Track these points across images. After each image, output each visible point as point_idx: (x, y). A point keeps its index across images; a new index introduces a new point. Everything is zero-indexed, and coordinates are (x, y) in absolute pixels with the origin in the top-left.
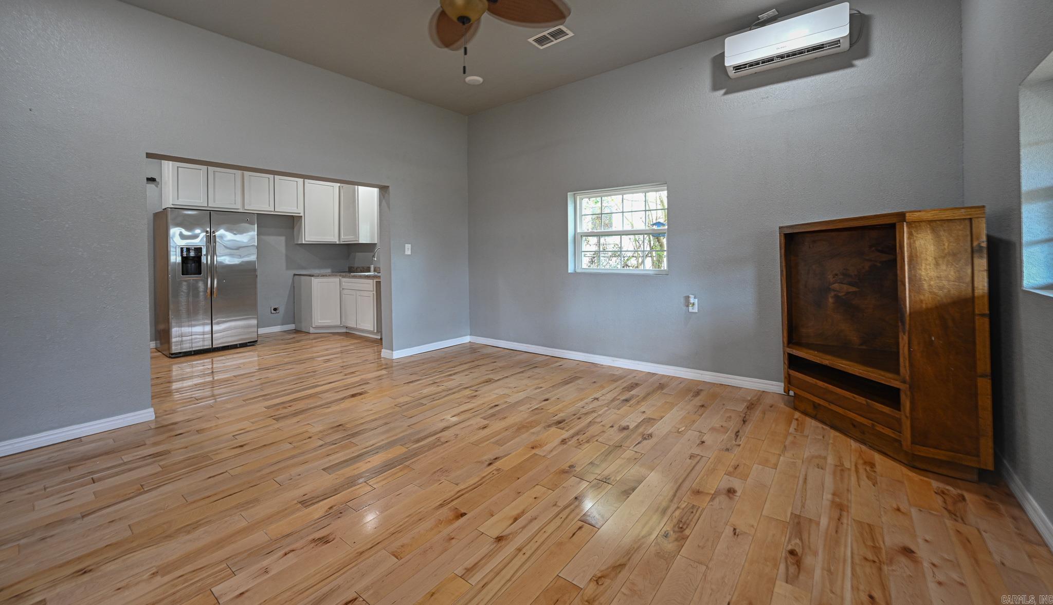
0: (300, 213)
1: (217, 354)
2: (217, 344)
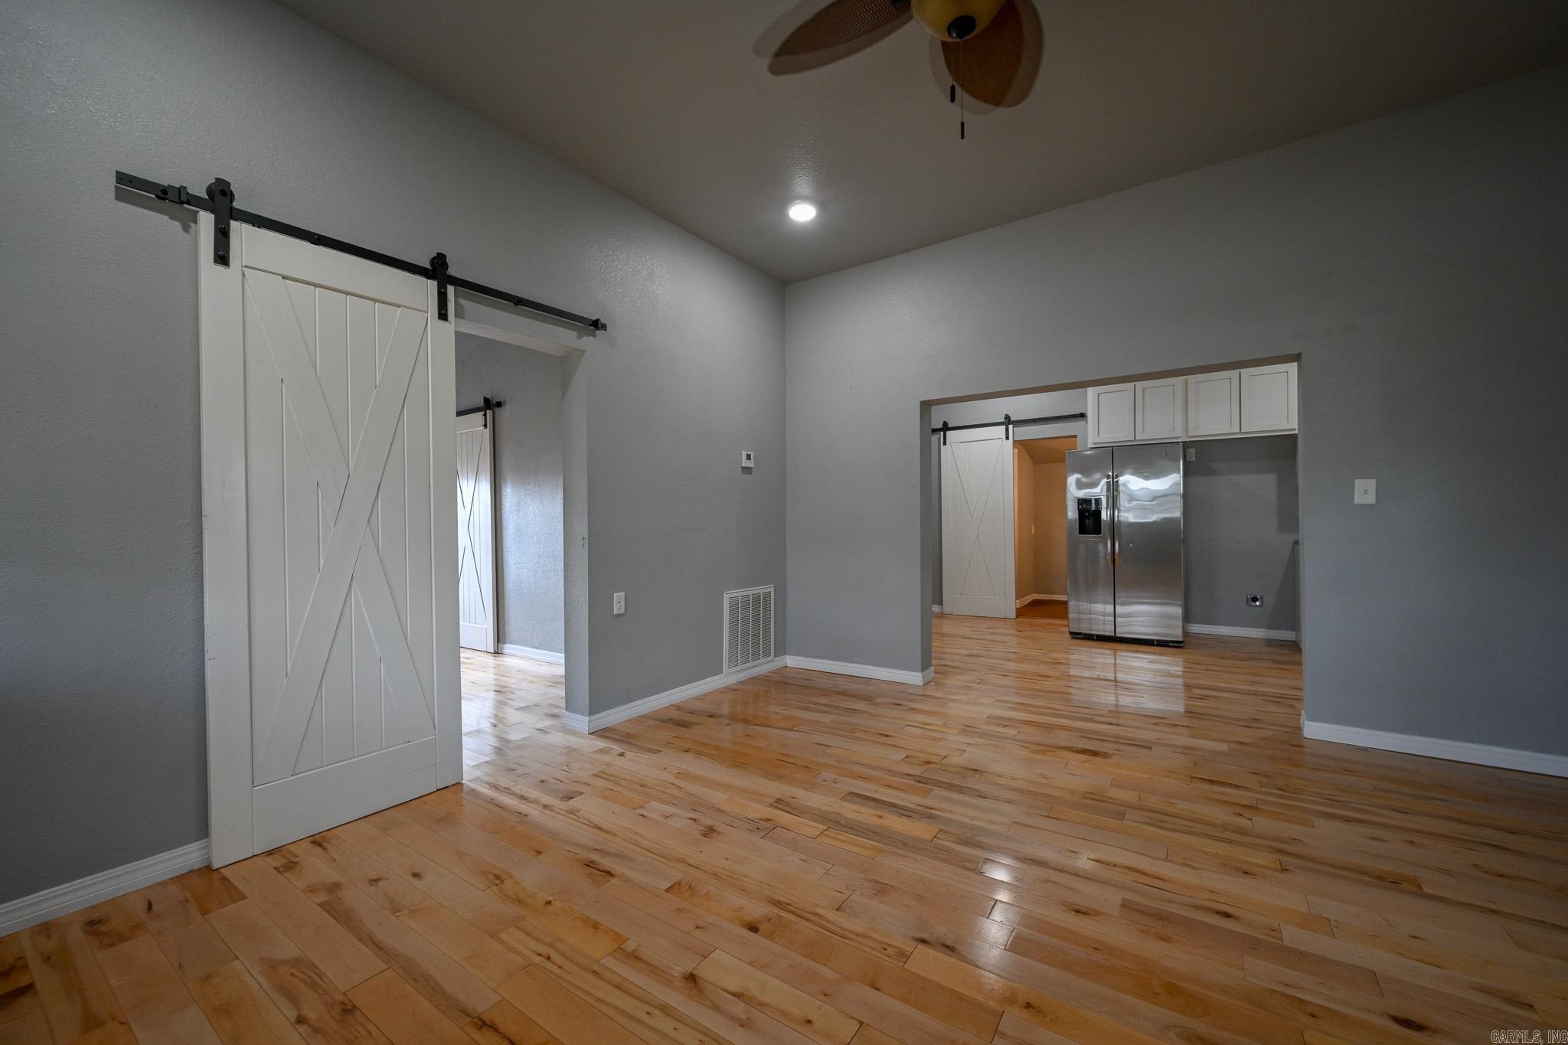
0: (1293, 430)
1: (1124, 646)
2: (1122, 632)
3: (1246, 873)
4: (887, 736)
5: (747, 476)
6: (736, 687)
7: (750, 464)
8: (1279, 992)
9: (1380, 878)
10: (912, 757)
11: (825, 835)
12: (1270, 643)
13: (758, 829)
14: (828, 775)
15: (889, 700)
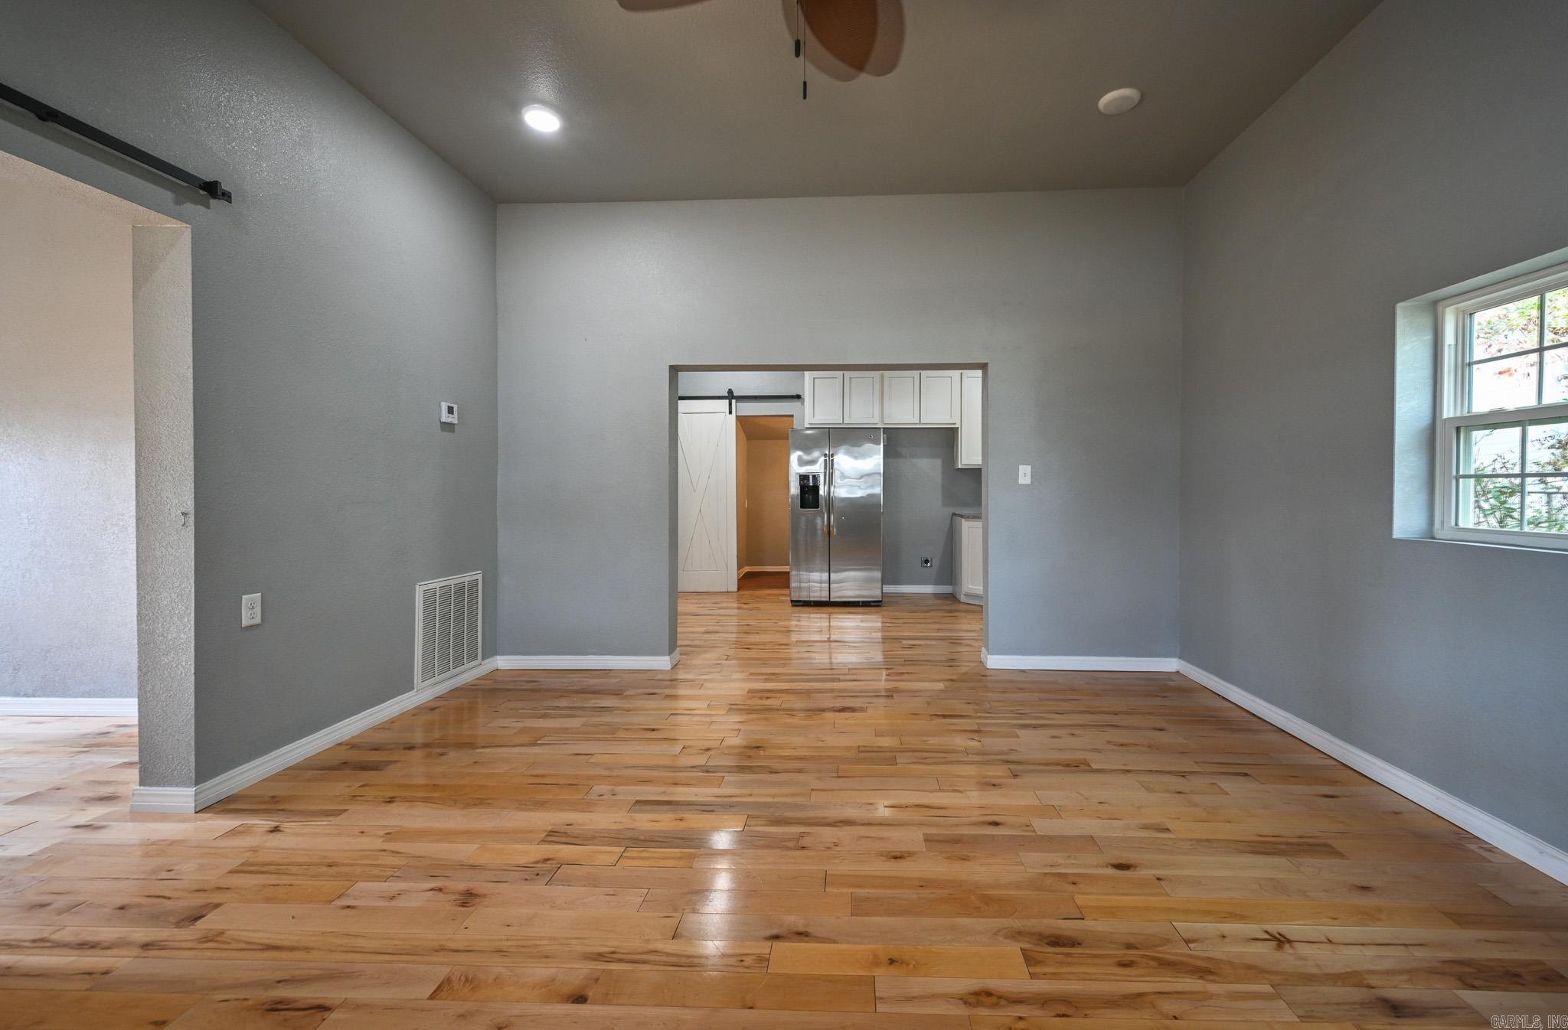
0: (955, 424)
1: (836, 610)
2: (836, 597)
3: (994, 785)
4: (653, 730)
5: (448, 435)
6: (433, 705)
7: (453, 419)
8: (1050, 873)
9: (1068, 765)
10: (689, 747)
11: (627, 857)
12: (938, 596)
13: (537, 875)
14: (602, 788)
15: (641, 691)
